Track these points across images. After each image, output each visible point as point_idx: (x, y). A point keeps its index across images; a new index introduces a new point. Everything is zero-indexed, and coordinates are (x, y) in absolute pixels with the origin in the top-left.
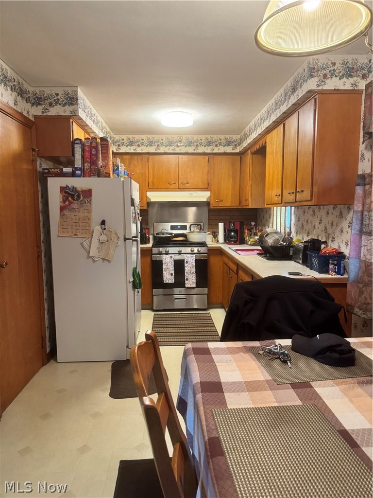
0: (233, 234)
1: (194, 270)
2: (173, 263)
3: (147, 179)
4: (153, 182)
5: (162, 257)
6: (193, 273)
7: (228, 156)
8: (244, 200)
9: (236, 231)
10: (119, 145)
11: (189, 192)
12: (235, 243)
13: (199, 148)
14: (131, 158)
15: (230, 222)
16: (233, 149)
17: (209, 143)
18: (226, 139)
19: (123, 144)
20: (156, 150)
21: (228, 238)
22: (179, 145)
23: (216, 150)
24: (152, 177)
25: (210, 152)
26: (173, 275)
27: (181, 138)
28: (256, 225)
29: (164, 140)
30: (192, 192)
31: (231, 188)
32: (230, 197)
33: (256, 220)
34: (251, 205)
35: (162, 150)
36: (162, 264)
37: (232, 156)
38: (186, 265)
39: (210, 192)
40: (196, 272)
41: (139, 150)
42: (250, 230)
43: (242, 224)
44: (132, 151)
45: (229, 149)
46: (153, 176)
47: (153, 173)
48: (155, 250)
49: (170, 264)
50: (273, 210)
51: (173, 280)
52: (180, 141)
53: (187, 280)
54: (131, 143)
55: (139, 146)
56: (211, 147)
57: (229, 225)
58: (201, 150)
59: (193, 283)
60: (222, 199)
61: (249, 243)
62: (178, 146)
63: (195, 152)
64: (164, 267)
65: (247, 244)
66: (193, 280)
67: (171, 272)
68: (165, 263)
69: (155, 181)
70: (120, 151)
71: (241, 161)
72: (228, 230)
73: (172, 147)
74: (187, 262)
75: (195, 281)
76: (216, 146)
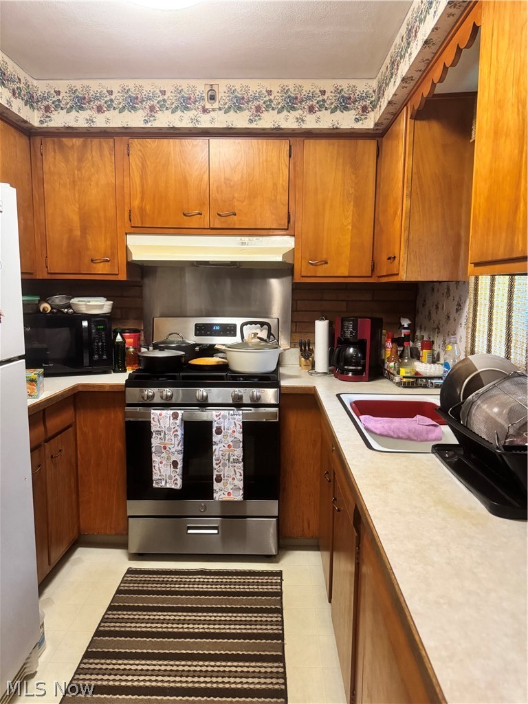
0: (351, 350)
1: (238, 452)
2: (180, 433)
3: (127, 200)
4: (142, 210)
5: (150, 414)
6: (236, 461)
7: (342, 142)
8: (385, 258)
9: (360, 345)
10: (47, 109)
11: (238, 238)
12: (358, 377)
13: (265, 115)
14: (84, 145)
15: (343, 320)
16: (357, 120)
17: (292, 103)
18: (338, 91)
19: (58, 105)
20: (146, 121)
21: (338, 362)
22: (208, 106)
23: (311, 123)
24: (139, 196)
25: (295, 125)
26: (180, 465)
27: (215, 88)
28: (412, 327)
29: (168, 94)
30: (246, 239)
31: (350, 227)
32: (347, 251)
33: (412, 314)
34: (407, 273)
35: (163, 120)
36: (149, 434)
37: (353, 142)
38: (216, 438)
39: (293, 239)
40: (244, 460)
41: (101, 122)
42: (399, 342)
43: (377, 325)
44: (82, 124)
45: (346, 120)
46: (143, 192)
47: (142, 186)
48: (134, 394)
49: (170, 435)
50: (476, 290)
51: (180, 482)
52: (212, 98)
53: (219, 480)
54: (80, 103)
55: (99, 109)
56: (297, 114)
57: (342, 328)
58: (268, 121)
59: (236, 488)
60: (324, 257)
61: (397, 379)
62: (205, 110)
63: (253, 126)
64: (155, 442)
65: (392, 380)
66: (236, 482)
67: (173, 458)
68: (159, 432)
69: (148, 207)
70: (52, 124)
71: (378, 156)
72: (340, 342)
73: (191, 114)
74: (219, 431)
75: (241, 485)
76: (311, 109)
